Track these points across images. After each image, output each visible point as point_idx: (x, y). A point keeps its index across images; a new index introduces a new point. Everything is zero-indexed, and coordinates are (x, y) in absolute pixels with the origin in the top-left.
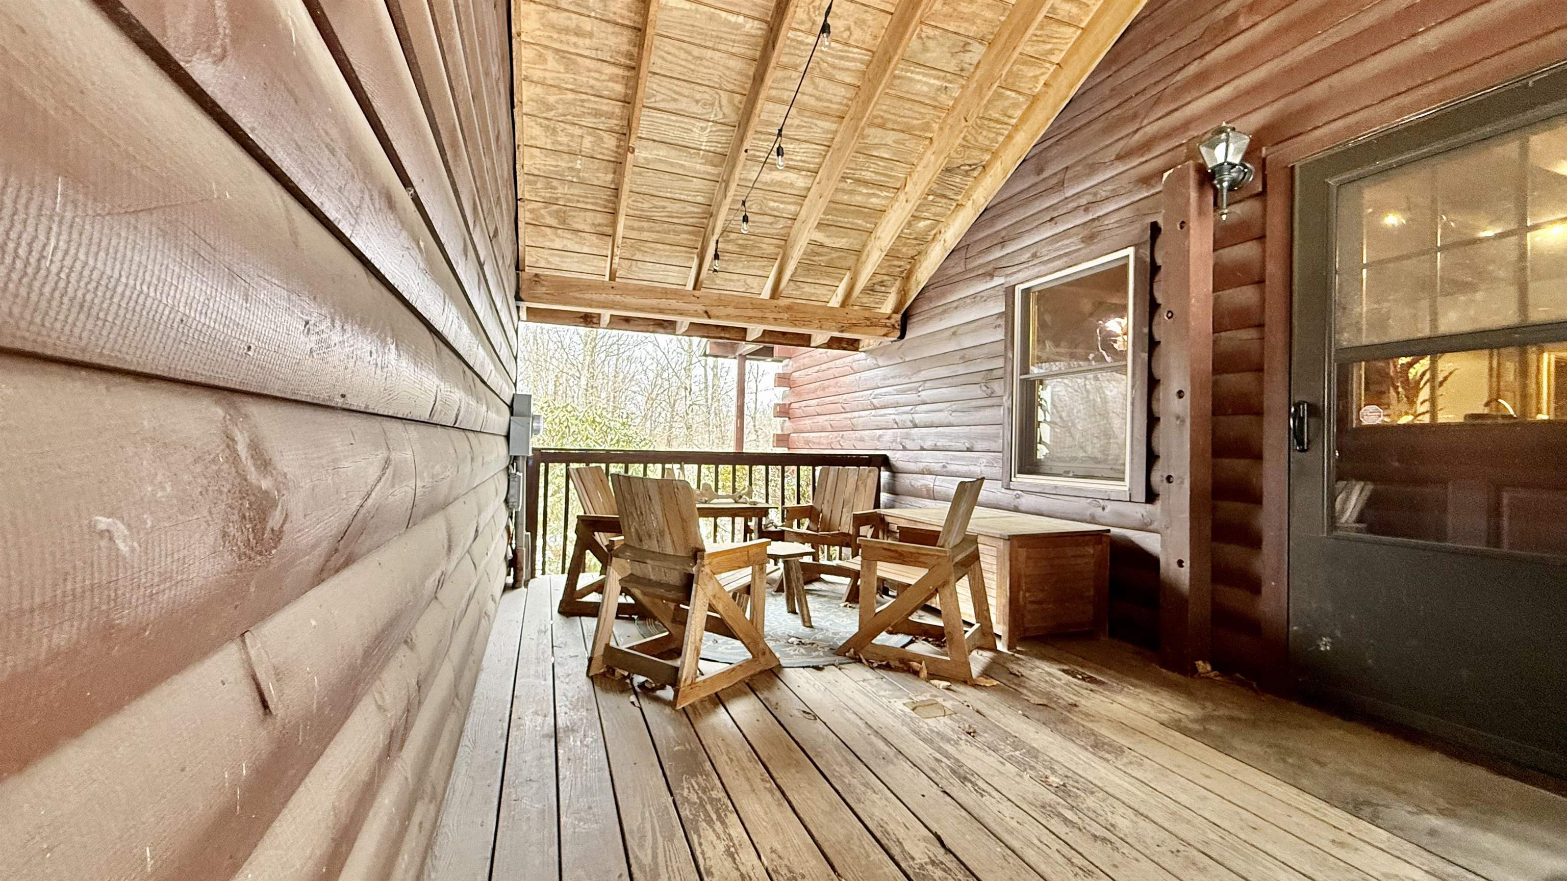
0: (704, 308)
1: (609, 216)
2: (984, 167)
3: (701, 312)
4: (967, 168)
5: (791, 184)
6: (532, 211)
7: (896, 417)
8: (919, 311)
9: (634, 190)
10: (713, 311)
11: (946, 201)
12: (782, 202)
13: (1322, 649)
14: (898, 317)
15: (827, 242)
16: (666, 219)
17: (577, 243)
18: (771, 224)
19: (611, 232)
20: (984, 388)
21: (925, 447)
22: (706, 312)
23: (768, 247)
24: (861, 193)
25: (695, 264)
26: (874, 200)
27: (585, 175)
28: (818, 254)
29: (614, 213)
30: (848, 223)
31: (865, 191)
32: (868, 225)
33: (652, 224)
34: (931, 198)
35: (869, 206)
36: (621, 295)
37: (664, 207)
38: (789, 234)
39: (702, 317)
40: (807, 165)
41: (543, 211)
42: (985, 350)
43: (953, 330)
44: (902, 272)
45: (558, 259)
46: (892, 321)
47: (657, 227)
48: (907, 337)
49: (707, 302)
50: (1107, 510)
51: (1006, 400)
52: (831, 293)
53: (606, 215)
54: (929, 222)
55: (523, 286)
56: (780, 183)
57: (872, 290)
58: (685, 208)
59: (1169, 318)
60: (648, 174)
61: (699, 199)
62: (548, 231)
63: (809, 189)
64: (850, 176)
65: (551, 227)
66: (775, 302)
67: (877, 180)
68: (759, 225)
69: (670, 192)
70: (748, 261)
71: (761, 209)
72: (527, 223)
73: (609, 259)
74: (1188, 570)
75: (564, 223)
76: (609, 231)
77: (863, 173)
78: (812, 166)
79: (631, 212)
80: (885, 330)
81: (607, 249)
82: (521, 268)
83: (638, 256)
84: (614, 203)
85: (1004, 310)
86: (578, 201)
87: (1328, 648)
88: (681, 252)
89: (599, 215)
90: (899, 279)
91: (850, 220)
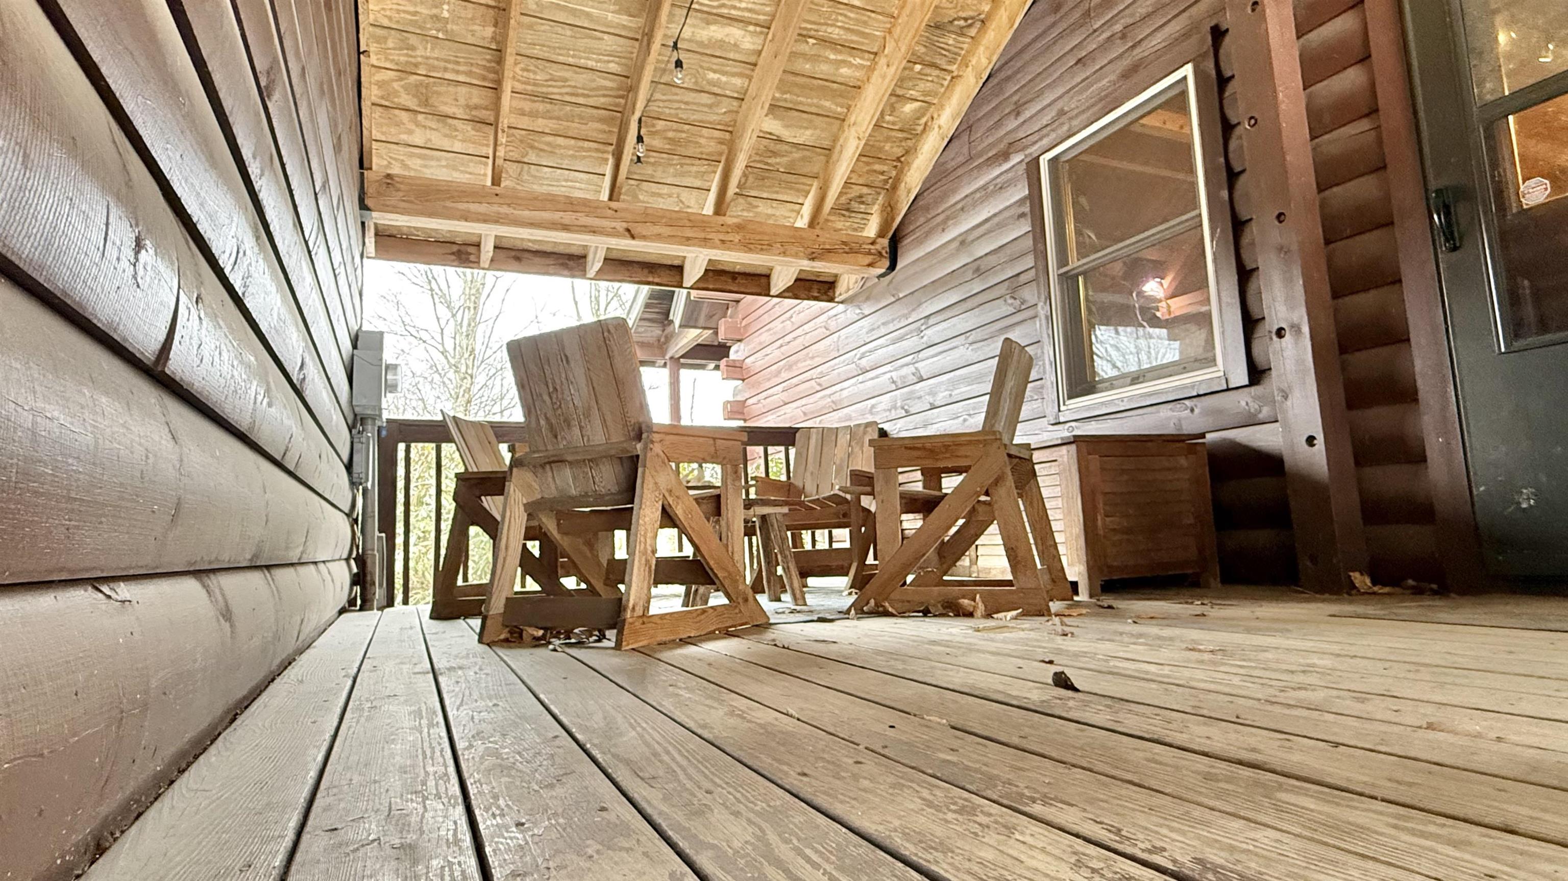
0: (625, 225)
1: (490, 93)
2: (983, 21)
3: (621, 230)
4: (962, 23)
5: (735, 45)
6: (381, 84)
7: (894, 374)
8: (912, 228)
9: (523, 52)
10: (637, 229)
11: (937, 72)
12: (724, 73)
13: (1524, 506)
14: (885, 242)
15: (786, 134)
16: (568, 98)
17: (446, 136)
18: (710, 106)
19: (491, 119)
20: (1010, 301)
21: (937, 403)
22: (628, 230)
23: (708, 142)
24: (827, 60)
25: (608, 170)
26: (844, 71)
27: (455, 27)
28: (775, 154)
29: (496, 88)
30: (810, 105)
31: (832, 57)
32: (839, 109)
33: (549, 106)
34: (918, 67)
35: (839, 80)
36: (509, 205)
37: (565, 80)
38: (735, 121)
39: (623, 236)
40: (754, 16)
41: (396, 85)
42: (1008, 251)
43: (960, 239)
44: (886, 181)
45: (419, 161)
46: (878, 247)
47: (556, 109)
48: (899, 267)
49: (629, 217)
50: (1197, 411)
51: (1042, 310)
52: (794, 214)
53: (484, 92)
54: (917, 105)
55: (370, 189)
56: (721, 44)
57: (848, 210)
58: (594, 80)
59: (1252, 126)
60: (543, 28)
61: (613, 67)
62: (404, 116)
63: (760, 53)
64: (812, 33)
65: (408, 110)
66: (720, 219)
67: (846, 40)
68: (695, 107)
69: (573, 56)
70: (682, 165)
71: (696, 83)
72: (373, 104)
73: (490, 161)
74: (1323, 448)
75: (426, 102)
76: (488, 115)
77: (830, 30)
78: (762, 17)
79: (519, 87)
80: (868, 259)
81: (488, 145)
82: (366, 165)
83: (532, 157)
84: (496, 73)
85: (1027, 192)
86: (446, 69)
87: (1532, 502)
88: (590, 150)
89: (475, 91)
90: (883, 192)
91: (815, 101)
